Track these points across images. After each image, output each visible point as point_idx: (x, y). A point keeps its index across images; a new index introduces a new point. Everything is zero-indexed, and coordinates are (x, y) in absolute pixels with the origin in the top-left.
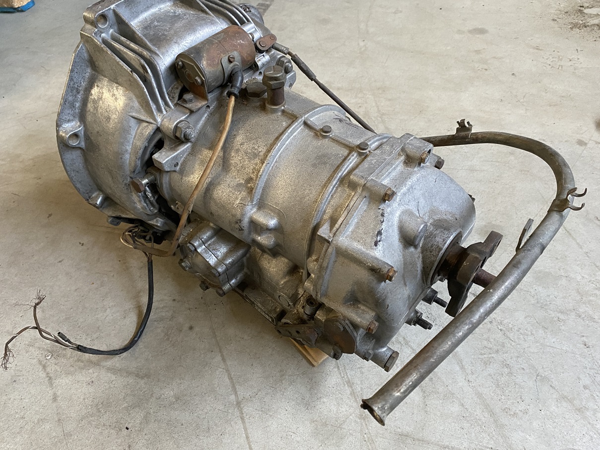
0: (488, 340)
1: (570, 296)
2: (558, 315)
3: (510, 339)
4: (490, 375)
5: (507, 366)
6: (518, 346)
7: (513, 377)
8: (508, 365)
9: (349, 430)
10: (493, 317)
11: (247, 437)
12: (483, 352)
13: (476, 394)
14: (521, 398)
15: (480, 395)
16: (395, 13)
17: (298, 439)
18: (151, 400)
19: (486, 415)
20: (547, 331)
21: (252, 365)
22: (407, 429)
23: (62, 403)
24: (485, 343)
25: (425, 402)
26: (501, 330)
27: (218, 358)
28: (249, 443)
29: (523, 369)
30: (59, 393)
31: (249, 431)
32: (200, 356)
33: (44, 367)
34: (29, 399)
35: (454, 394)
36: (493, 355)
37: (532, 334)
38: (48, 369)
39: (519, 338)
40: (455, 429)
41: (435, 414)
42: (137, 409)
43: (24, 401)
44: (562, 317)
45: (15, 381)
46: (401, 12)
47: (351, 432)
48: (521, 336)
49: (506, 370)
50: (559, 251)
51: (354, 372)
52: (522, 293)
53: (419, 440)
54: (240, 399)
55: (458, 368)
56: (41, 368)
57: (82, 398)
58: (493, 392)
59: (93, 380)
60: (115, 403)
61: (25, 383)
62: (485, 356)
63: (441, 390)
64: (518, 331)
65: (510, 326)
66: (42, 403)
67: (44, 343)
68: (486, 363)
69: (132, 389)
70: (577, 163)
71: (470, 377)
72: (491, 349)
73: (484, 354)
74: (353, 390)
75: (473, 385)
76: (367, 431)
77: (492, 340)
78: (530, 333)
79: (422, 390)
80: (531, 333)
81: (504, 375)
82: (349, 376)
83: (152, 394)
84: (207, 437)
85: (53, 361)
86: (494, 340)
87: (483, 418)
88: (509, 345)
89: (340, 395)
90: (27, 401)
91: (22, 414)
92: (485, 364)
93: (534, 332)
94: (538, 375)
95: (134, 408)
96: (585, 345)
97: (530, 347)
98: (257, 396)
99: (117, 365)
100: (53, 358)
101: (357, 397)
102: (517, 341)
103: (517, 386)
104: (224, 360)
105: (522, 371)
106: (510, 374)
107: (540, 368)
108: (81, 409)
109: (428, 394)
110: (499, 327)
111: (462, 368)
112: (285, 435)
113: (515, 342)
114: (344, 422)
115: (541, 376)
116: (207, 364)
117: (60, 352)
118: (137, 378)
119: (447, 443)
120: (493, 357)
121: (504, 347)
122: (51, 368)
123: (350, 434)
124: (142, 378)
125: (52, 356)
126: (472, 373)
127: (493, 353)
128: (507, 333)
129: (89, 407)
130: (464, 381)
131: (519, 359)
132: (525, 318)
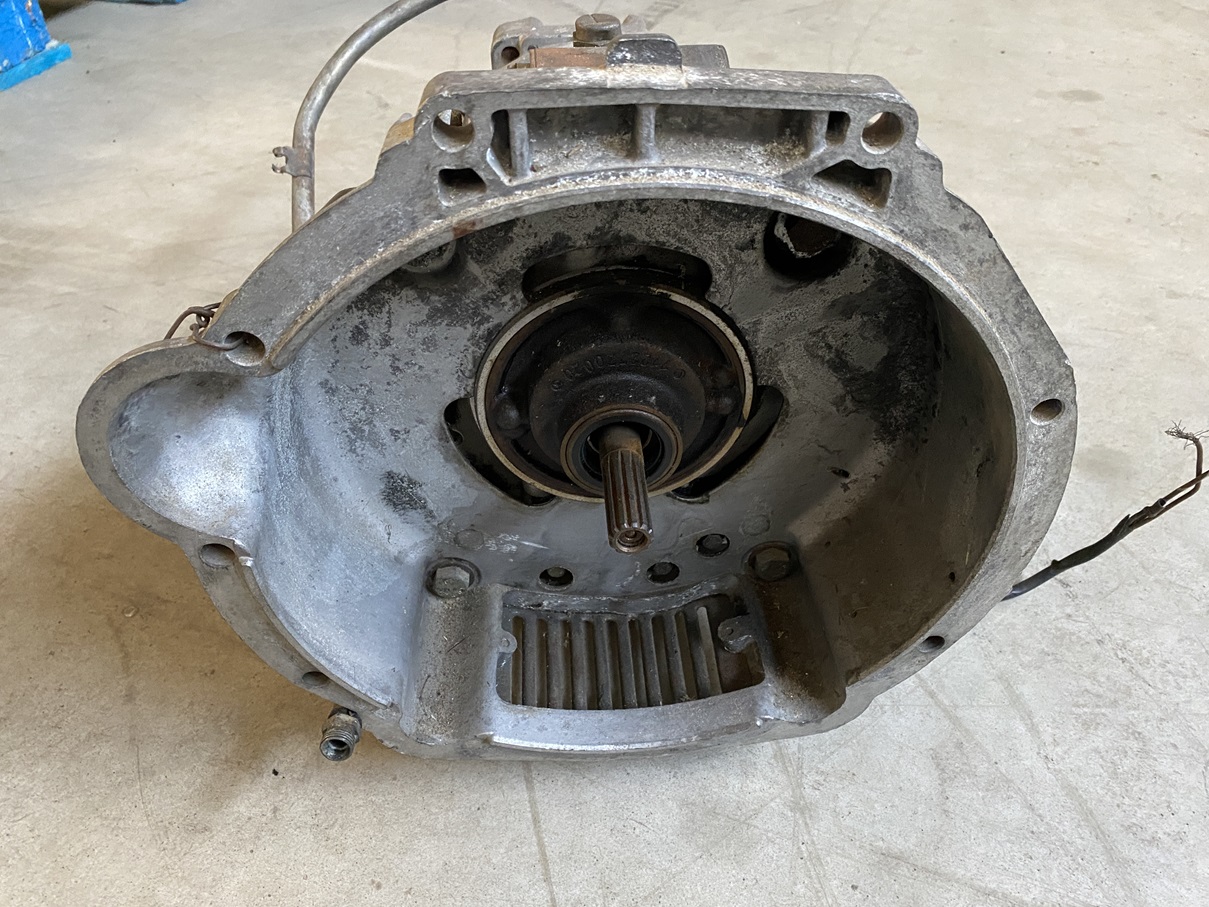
0: (1093, 676)
3: (1145, 681)
4: (1096, 751)
5: (1138, 735)
6: (1163, 697)
7: (1151, 762)
8: (1139, 733)
9: (766, 831)
10: (1106, 631)
11: (536, 821)
12: (1081, 702)
13: (1063, 788)
14: (1168, 807)
15: (1071, 791)
16: (907, 53)
17: (649, 837)
19: (1086, 833)
22: (899, 844)
23: (143, 707)
24: (1087, 684)
25: (944, 791)
26: (1124, 660)
28: (538, 833)
29: (1175, 746)
31: (540, 809)
33: (118, 632)
34: (77, 690)
35: (1012, 781)
36: (1103, 711)
37: (1195, 676)
38: (126, 638)
39: (1165, 682)
40: (1013, 857)
41: (965, 819)
42: (302, 736)
43: (66, 693)
45: (52, 653)
46: (920, 52)
47: (770, 835)
48: (1170, 677)
49: (1135, 745)
52: (1172, 590)
53: (927, 871)
55: (1021, 728)
56: (110, 633)
58: (1102, 788)
59: (216, 668)
61: (72, 660)
62: (1086, 710)
63: (982, 769)
64: (1164, 666)
65: (1145, 654)
66: (103, 703)
68: (1089, 725)
71: (1050, 750)
72: (1098, 696)
73: (1084, 706)
74: (780, 748)
75: (1056, 767)
76: (806, 837)
77: (1103, 680)
78: (1189, 673)
79: (938, 765)
80: (1194, 673)
81: (1130, 753)
84: (447, 810)
85: (136, 621)
86: (1108, 678)
87: (1079, 841)
88: (1141, 693)
89: (750, 755)
90: (72, 694)
91: (56, 719)
92: (1086, 725)
93: (1200, 672)
95: (293, 733)
97: (1189, 702)
100: (138, 617)
101: (787, 763)
102: (1160, 686)
103: (1159, 781)
105: (1172, 750)
106: (1144, 753)
109: (952, 775)
110: (1119, 652)
111: (1033, 729)
112: (620, 826)
113: (1154, 688)
114: (756, 813)
117: (155, 607)
119: (993, 886)
120: (1104, 715)
121: (1130, 695)
122: (131, 636)
123: (769, 840)
125: (137, 612)
126: (1056, 743)
127: (1105, 706)
128: (1138, 667)
129: (201, 721)
130: (1035, 756)
131: (1164, 723)
132: (1180, 641)
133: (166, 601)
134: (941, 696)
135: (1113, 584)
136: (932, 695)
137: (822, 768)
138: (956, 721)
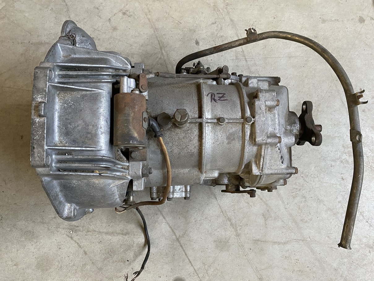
0: (295, 184)
1: (339, 149)
2: (331, 163)
3: (307, 182)
4: (296, 203)
5: (304, 197)
6: (310, 185)
7: (307, 203)
8: (305, 196)
9: (232, 242)
11: (186, 254)
12: (293, 191)
13: (289, 215)
14: (309, 213)
15: (291, 215)
17: (209, 251)
18: (134, 245)
19: (293, 224)
20: (325, 173)
21: (179, 218)
22: (258, 237)
23: (90, 255)
24: (294, 186)
25: (266, 223)
26: (302, 177)
27: (161, 217)
28: (187, 257)
29: (312, 197)
30: (86, 250)
31: (186, 252)
32: (151, 218)
33: (72, 238)
34: (72, 255)
35: (279, 216)
36: (298, 192)
37: (317, 177)
38: (74, 239)
40: (280, 233)
41: (270, 228)
42: (129, 251)
43: (70, 257)
44: (333, 164)
45: (60, 248)
47: (233, 243)
48: (312, 179)
49: (304, 199)
50: (337, 119)
51: (231, 213)
53: (264, 241)
54: (178, 237)
55: (281, 202)
56: (70, 239)
57: (99, 250)
58: (297, 212)
59: (101, 240)
60: (116, 250)
61: (66, 248)
63: (273, 215)
64: (311, 176)
65: (307, 174)
66: (80, 257)
67: (64, 225)
69: (123, 242)
70: (356, 41)
71: (287, 206)
72: (297, 189)
73: (294, 192)
74: (231, 223)
75: (288, 210)
76: (240, 241)
77: (298, 184)
78: (316, 177)
79: (264, 217)
81: (303, 202)
82: (229, 216)
83: (134, 242)
84: (167, 258)
85: (74, 234)
87: (292, 226)
88: (305, 185)
89: (225, 226)
90: (72, 257)
91: (73, 263)
92: (294, 198)
93: (318, 176)
94: (318, 200)
96: (342, 179)
97: (316, 185)
98: (185, 234)
99: (110, 231)
100: (73, 232)
101: (233, 226)
102: (310, 182)
103: (308, 207)
104: (164, 218)
105: (311, 199)
106: (305, 201)
107: (319, 195)
108: (101, 256)
109: (267, 218)
110: (302, 175)
111: (283, 202)
112: (203, 250)
114: (229, 239)
115: (320, 200)
116: (156, 222)
117: (76, 229)
118: (123, 236)
119: (276, 241)
120: (298, 194)
121: (303, 186)
122: (76, 238)
123: (233, 244)
124: (125, 235)
125: (73, 231)
126: (288, 204)
127: (298, 191)
128: (305, 178)
129: (105, 254)
130: (283, 208)
131: (310, 192)
132: (315, 167)
133: (78, 226)
134: (263, 199)
135: (301, 154)
136: (261, 199)
137: (241, 225)
138: (267, 204)
